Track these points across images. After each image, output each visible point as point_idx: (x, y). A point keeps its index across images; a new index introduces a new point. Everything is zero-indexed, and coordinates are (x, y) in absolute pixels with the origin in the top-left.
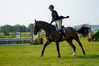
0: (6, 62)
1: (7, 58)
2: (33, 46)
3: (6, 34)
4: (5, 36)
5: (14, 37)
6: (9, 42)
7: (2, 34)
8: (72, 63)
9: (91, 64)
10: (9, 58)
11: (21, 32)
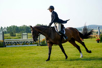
0: (12, 64)
1: (13, 59)
2: (40, 47)
3: (13, 35)
4: (11, 37)
5: (20, 38)
6: (16, 43)
7: (9, 35)
8: (80, 65)
9: (100, 66)
10: (15, 59)
11: (27, 33)
